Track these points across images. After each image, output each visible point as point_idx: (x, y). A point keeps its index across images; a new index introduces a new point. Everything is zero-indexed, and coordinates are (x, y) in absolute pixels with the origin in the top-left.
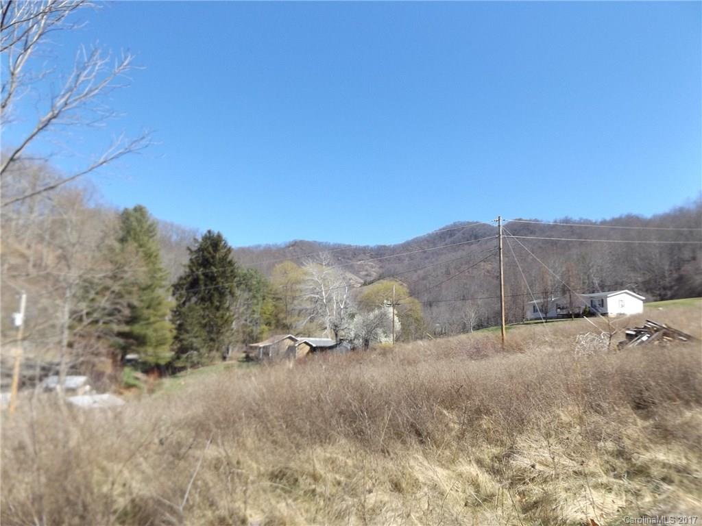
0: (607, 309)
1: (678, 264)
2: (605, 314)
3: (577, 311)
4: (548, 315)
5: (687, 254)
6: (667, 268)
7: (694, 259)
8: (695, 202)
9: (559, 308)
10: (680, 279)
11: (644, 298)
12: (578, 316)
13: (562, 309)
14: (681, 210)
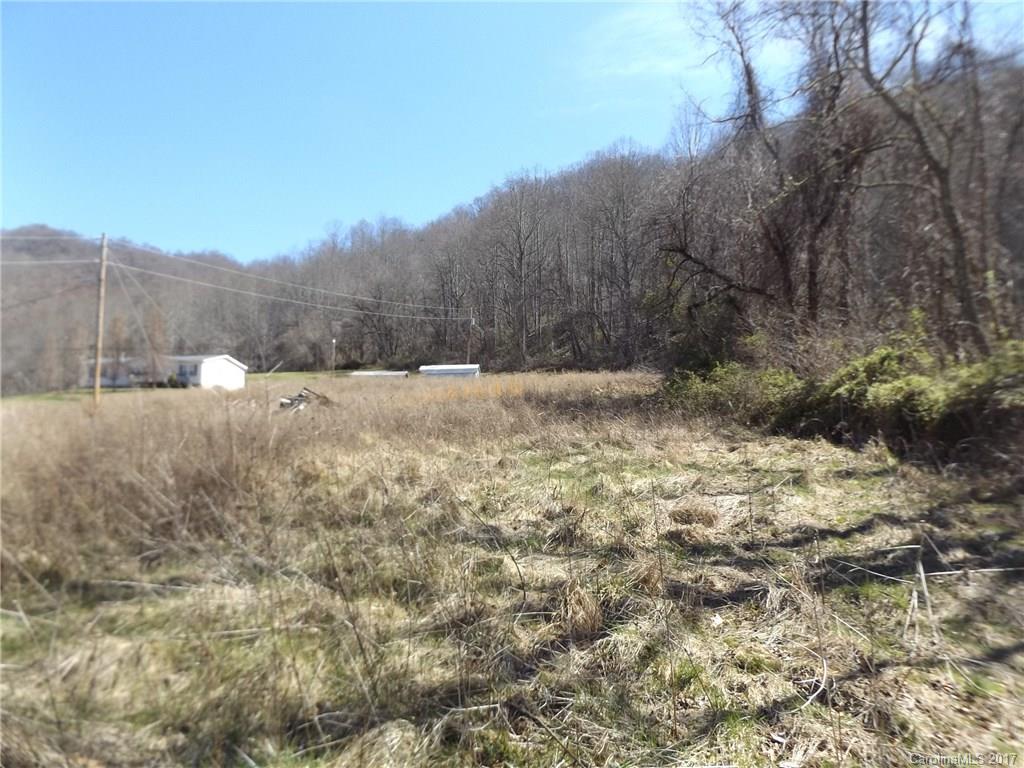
0: (199, 379)
1: (279, 328)
2: (197, 385)
3: (159, 379)
4: (118, 382)
5: (289, 317)
6: (265, 331)
7: (297, 324)
8: (302, 253)
9: (133, 373)
10: (280, 349)
11: (246, 368)
12: (161, 385)
13: (138, 374)
14: (285, 260)
